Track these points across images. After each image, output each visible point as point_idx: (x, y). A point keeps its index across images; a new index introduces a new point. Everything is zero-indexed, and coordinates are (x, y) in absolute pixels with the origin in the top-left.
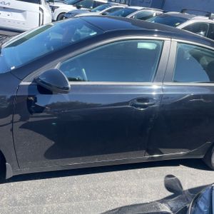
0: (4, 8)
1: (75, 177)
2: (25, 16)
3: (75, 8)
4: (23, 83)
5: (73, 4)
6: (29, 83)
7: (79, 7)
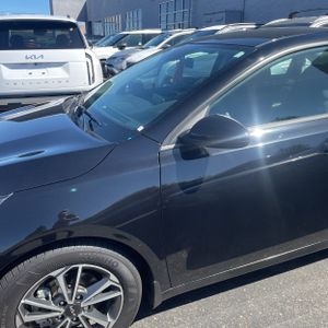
0: (36, 64)
1: (244, 288)
2: (67, 70)
3: (117, 50)
4: (163, 148)
5: (112, 44)
6: (173, 146)
7: (122, 48)
